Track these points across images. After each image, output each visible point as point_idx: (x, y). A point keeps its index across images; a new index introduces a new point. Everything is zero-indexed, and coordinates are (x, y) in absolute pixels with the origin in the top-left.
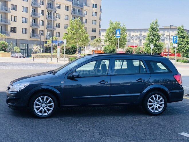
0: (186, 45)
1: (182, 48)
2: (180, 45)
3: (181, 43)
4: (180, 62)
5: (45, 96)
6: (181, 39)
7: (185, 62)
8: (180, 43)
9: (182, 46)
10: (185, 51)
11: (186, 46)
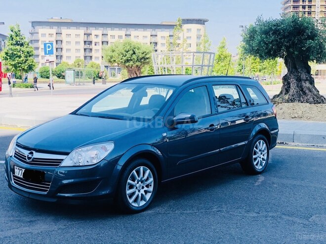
0: (27, 57)
1: (21, 64)
2: (16, 57)
3: (19, 54)
4: (19, 87)
5: (142, 167)
6: (18, 47)
7: (27, 87)
8: (17, 54)
9: (21, 59)
10: (26, 68)
11: (27, 60)
